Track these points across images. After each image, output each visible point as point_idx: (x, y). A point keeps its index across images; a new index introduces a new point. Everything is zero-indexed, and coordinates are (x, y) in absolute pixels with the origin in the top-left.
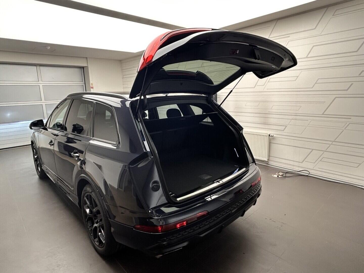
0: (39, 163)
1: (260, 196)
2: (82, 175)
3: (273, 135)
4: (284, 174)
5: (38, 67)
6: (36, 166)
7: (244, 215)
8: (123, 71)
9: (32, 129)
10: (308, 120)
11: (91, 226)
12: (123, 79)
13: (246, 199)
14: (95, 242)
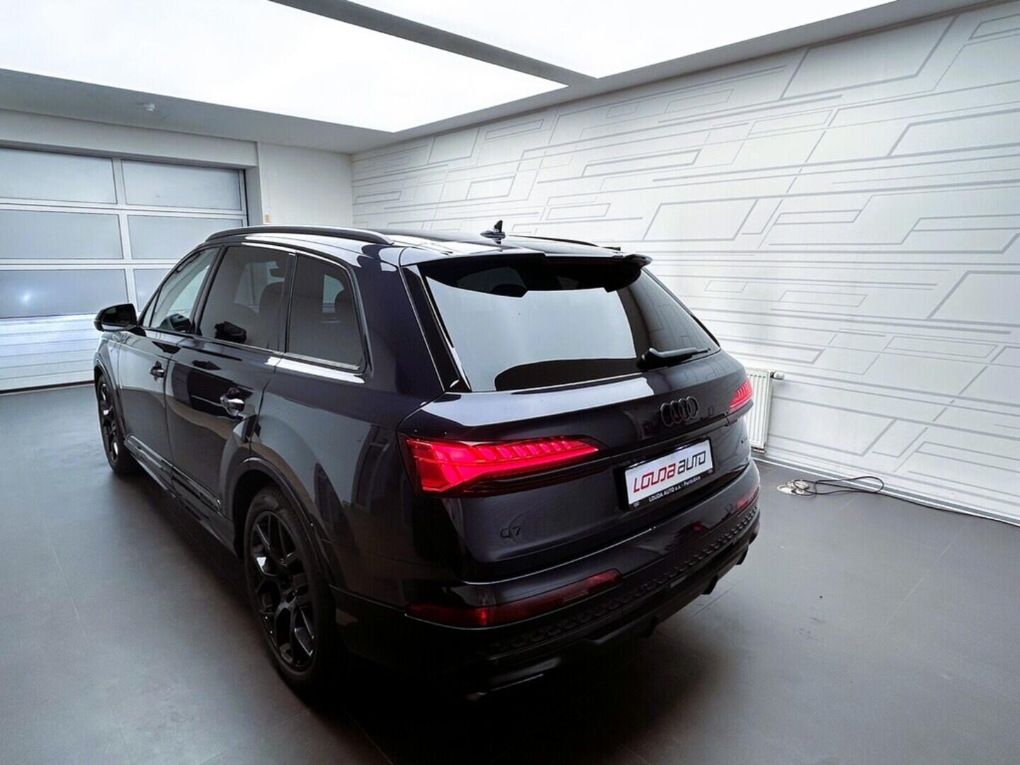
0: (115, 431)
1: (756, 540)
2: (252, 459)
3: (784, 376)
4: (812, 485)
5: (117, 164)
6: (107, 439)
7: (714, 590)
8: (356, 184)
9: (103, 330)
10: (884, 336)
11: (268, 608)
12: (356, 206)
13: (721, 544)
14: (280, 653)
